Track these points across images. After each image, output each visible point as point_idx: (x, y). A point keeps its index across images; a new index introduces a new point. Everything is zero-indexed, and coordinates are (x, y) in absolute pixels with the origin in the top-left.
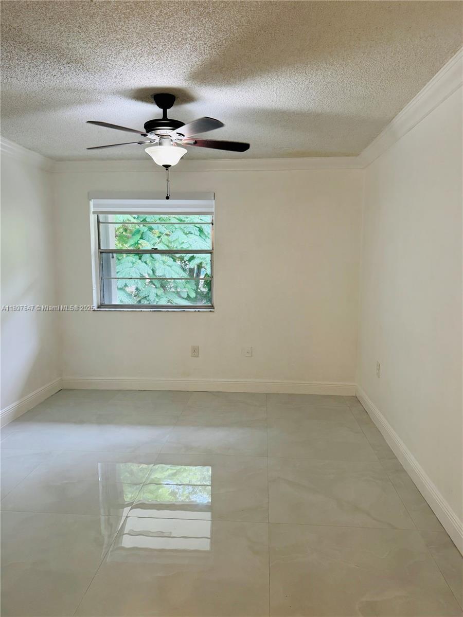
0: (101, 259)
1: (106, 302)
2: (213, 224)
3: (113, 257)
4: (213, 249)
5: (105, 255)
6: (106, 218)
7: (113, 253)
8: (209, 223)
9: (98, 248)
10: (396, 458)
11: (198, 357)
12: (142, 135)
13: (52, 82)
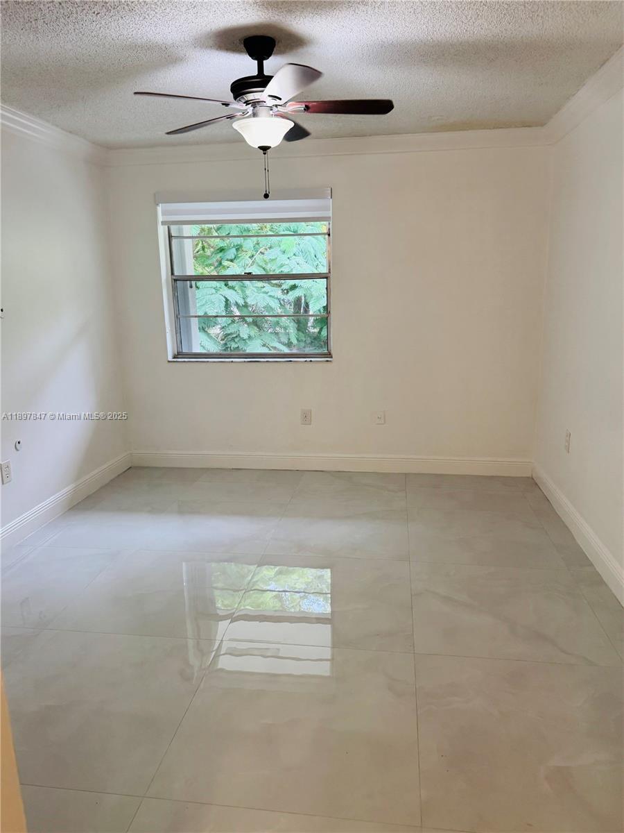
0: (175, 289)
1: (185, 350)
2: (329, 235)
3: (191, 287)
4: (330, 272)
5: (181, 282)
6: (180, 230)
7: (190, 280)
8: (324, 234)
9: (170, 274)
10: (591, 565)
11: (310, 424)
12: (223, 104)
13: (94, 24)
